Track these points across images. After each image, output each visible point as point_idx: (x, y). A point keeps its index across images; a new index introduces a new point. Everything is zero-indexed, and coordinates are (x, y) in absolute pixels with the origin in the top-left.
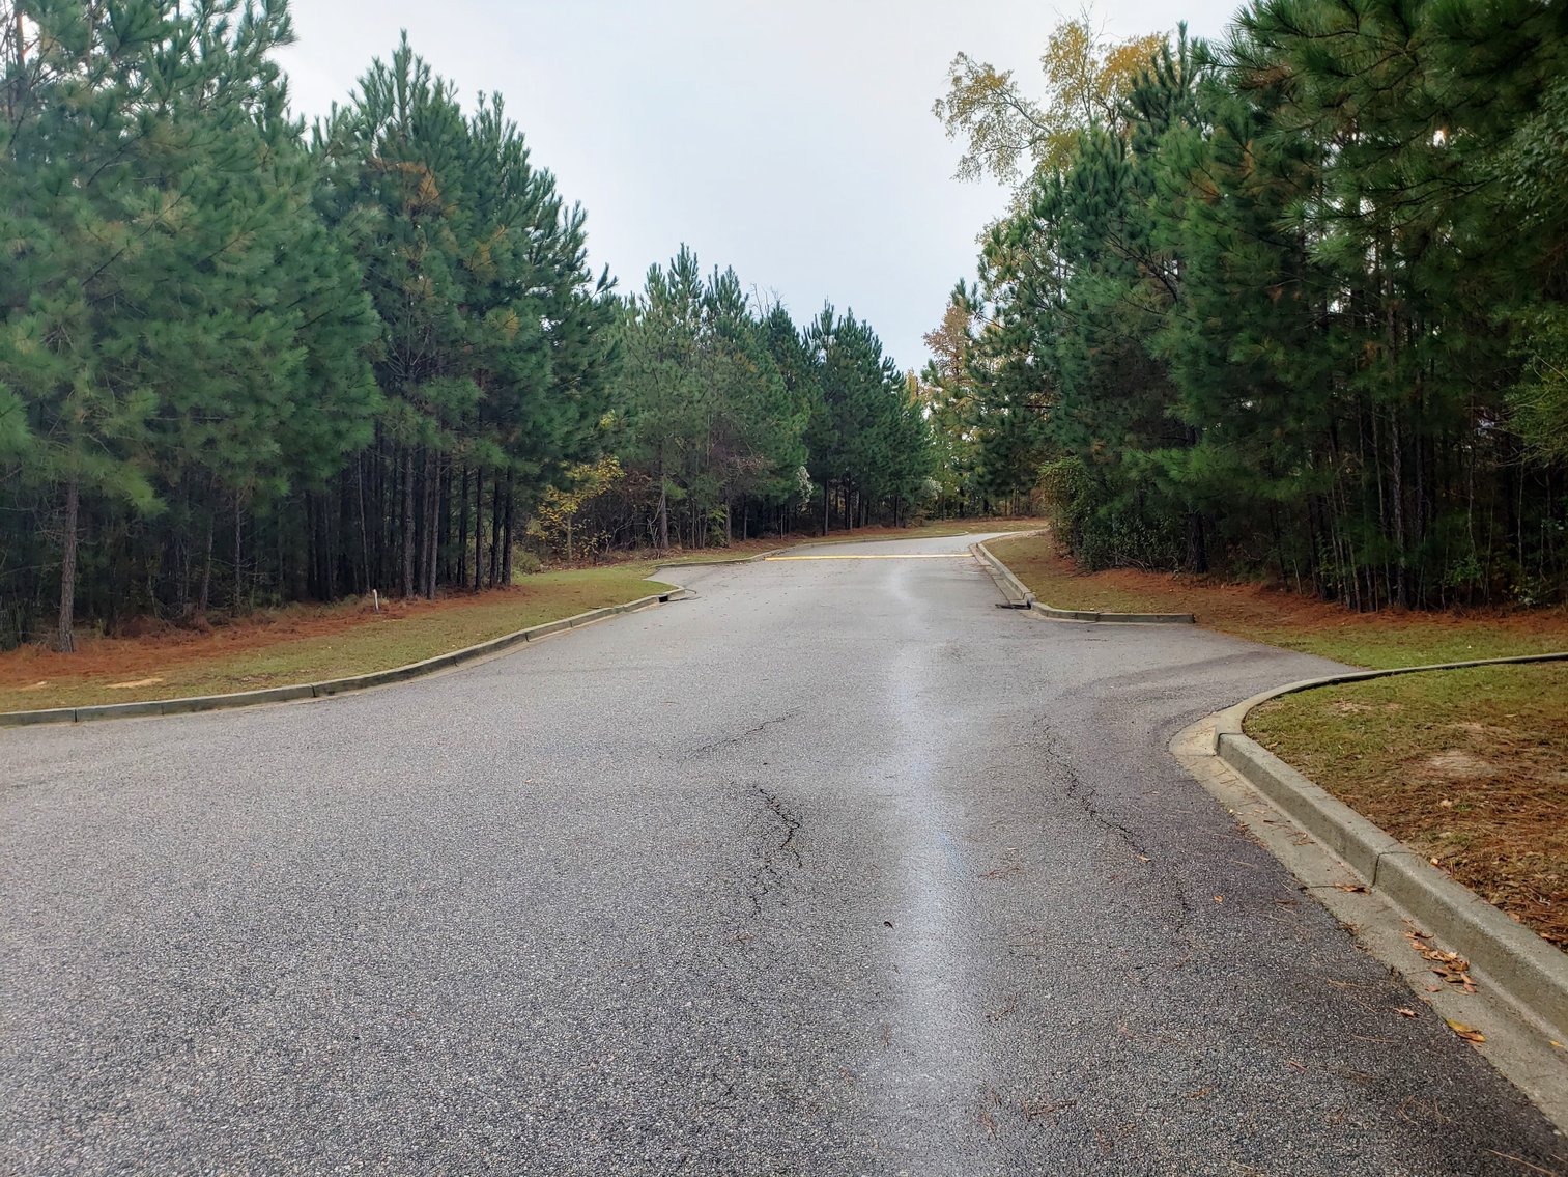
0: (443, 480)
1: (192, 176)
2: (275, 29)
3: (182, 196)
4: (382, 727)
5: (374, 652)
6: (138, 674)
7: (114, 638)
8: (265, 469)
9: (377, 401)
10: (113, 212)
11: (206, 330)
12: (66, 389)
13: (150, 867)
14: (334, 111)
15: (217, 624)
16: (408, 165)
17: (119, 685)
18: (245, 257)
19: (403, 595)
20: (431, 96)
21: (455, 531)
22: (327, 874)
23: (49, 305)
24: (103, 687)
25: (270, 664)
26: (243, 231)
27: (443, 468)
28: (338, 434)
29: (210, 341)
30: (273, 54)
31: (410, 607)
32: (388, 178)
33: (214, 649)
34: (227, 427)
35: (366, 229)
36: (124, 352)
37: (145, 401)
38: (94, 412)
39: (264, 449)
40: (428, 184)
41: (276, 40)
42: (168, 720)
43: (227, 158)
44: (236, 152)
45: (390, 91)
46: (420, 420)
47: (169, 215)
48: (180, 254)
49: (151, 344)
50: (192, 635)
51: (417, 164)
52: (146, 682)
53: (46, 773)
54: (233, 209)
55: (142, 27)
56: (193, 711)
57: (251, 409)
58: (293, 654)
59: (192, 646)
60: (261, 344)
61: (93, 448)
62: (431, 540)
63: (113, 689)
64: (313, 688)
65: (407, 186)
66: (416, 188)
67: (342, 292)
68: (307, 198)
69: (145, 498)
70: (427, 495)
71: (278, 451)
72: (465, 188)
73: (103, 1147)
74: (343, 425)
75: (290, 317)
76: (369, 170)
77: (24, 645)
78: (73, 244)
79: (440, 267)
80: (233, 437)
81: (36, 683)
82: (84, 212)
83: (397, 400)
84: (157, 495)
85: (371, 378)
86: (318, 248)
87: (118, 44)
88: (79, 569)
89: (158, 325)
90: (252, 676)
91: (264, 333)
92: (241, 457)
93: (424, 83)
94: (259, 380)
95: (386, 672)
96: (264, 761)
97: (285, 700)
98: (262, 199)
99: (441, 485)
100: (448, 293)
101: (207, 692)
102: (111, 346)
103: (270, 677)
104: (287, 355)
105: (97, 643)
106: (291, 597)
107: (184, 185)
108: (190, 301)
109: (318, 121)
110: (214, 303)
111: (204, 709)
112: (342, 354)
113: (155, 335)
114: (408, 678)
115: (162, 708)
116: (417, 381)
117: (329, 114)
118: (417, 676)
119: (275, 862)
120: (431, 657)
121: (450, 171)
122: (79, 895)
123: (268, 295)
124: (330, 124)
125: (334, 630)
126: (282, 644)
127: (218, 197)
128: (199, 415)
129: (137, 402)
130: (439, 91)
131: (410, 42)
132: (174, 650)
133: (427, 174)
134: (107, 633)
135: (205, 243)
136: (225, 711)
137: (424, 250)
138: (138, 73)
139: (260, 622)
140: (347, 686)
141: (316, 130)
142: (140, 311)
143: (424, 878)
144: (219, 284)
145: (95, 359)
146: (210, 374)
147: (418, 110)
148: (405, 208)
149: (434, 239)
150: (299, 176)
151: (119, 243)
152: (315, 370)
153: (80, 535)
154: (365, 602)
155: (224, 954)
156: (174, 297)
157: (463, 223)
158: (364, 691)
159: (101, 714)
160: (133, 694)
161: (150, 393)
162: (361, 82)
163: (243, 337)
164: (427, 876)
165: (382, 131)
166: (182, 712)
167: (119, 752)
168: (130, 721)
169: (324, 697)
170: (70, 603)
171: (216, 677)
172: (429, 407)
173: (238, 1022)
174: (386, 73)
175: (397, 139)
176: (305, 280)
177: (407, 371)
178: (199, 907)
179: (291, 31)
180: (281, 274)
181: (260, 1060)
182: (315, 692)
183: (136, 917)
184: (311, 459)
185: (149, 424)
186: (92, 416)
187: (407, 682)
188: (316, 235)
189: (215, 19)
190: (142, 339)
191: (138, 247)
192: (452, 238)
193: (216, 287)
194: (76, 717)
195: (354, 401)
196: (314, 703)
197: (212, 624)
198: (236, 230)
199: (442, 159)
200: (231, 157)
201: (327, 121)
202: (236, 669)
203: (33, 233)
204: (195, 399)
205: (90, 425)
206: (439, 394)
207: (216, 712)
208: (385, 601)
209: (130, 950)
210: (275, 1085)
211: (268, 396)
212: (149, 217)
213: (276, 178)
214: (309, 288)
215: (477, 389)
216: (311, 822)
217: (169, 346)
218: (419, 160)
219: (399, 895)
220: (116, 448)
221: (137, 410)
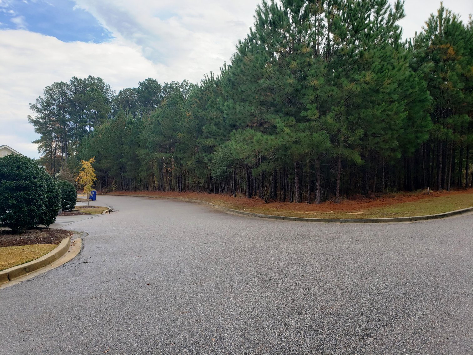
0: (453, 150)
1: (375, 65)
2: (399, 15)
3: (372, 72)
4: (436, 233)
5: (429, 208)
6: (356, 211)
7: (350, 200)
8: (393, 150)
9: (431, 126)
10: (353, 80)
11: (377, 110)
12: (339, 131)
13: (369, 268)
14: (416, 35)
15: (377, 197)
16: (443, 46)
17: (352, 213)
18: (389, 86)
19: (438, 189)
20: (451, 21)
21: (457, 168)
22: (426, 280)
23: (336, 109)
24: (348, 214)
25: (396, 210)
26: (389, 79)
27: (453, 146)
28: (417, 138)
29: (378, 113)
30: (398, 23)
31: (441, 194)
32: (435, 52)
33: (377, 204)
34: (382, 138)
35: (427, 70)
36: (354, 119)
37: (360, 132)
38: (347, 137)
39: (394, 144)
40: (451, 51)
41: (399, 18)
42: (366, 225)
43: (384, 58)
44: (387, 56)
45: (436, 23)
46: (446, 131)
47: (368, 78)
48: (370, 89)
49: (362, 116)
50: (371, 200)
51: (446, 45)
52: (359, 213)
53: (336, 236)
54: (386, 73)
55: (361, 26)
56: (373, 223)
57: (390, 132)
58: (402, 207)
59: (371, 203)
60: (393, 112)
61: (345, 147)
62: (449, 171)
63: (350, 214)
64: (410, 218)
65: (442, 53)
66: (446, 53)
67: (419, 92)
68: (408, 65)
69: (359, 160)
70: (447, 155)
71: (398, 144)
72: (465, 49)
73: (372, 348)
74: (419, 135)
75: (403, 102)
76: (428, 51)
77: (327, 201)
78: (342, 91)
79: (455, 78)
80: (384, 141)
81: (330, 211)
82: (345, 82)
83: (437, 125)
84: (362, 159)
85: (429, 119)
86: (412, 79)
87: (354, 34)
88: (341, 181)
89: (363, 110)
90: (390, 213)
91: (395, 109)
92: (387, 147)
93: (449, 17)
94: (392, 123)
95: (435, 215)
96: (398, 240)
97: (401, 221)
98: (394, 68)
99: (453, 152)
100: (458, 86)
101: (377, 217)
102: (351, 118)
103: (395, 214)
104: (401, 114)
105: (345, 201)
106: (399, 190)
107: (372, 69)
108: (372, 102)
109: (410, 39)
110: (379, 102)
111: (376, 222)
112: (419, 112)
113: (363, 113)
114: (443, 218)
115: (364, 221)
116: (444, 118)
117: (414, 36)
118: (446, 217)
119: (407, 273)
120: (451, 211)
121: (459, 44)
122: (351, 272)
123: (396, 97)
124: (415, 39)
125: (414, 200)
126: (398, 204)
127: (381, 71)
128: (374, 135)
129: (358, 133)
130: (455, 18)
131: (443, 5)
132: (366, 204)
133: (450, 47)
134: (347, 198)
135: (377, 85)
136: (382, 223)
137: (449, 73)
138: (358, 40)
139: (391, 197)
140: (421, 218)
141: (410, 43)
142: (358, 107)
143: (463, 288)
144: (381, 96)
145: (347, 122)
146: (378, 123)
147: (447, 26)
148: (441, 61)
149: (453, 69)
150: (405, 58)
151: (354, 89)
152: (410, 118)
153: (341, 171)
154: (424, 192)
155: (396, 299)
156: (368, 102)
157: (465, 61)
158: (427, 221)
159: (347, 221)
160: (356, 216)
161: (362, 130)
162: (426, 23)
163: (388, 111)
164: (465, 288)
165: (433, 37)
166: (370, 223)
167: (354, 233)
168: (356, 224)
169: (413, 222)
170: (339, 190)
171: (379, 213)
172: (449, 126)
173: (405, 321)
174: (435, 18)
175: (439, 38)
176: (407, 90)
177: (441, 115)
178: (386, 283)
179: (404, 14)
180: (399, 90)
181: (415, 336)
182: (410, 220)
183: (368, 282)
184: (408, 146)
185: (360, 139)
186: (345, 138)
187: (442, 219)
188: (411, 76)
189: (380, 18)
190: (359, 115)
191: (359, 89)
192: (460, 67)
193: (380, 97)
194: (341, 221)
195: (423, 127)
196: (410, 223)
197: (376, 197)
198: (386, 79)
199: (456, 41)
200: (385, 57)
201: (414, 39)
202: (385, 210)
203: (333, 91)
204: (374, 131)
205: (345, 141)
206: (453, 121)
207: (379, 223)
208: (432, 191)
209: (368, 291)
210: (421, 346)
211: (395, 128)
212: (362, 80)
213: (398, 61)
214: (408, 93)
215: (469, 118)
216: (417, 262)
217: (366, 116)
218: (447, 43)
219: (455, 293)
220: (351, 147)
221: (358, 135)
